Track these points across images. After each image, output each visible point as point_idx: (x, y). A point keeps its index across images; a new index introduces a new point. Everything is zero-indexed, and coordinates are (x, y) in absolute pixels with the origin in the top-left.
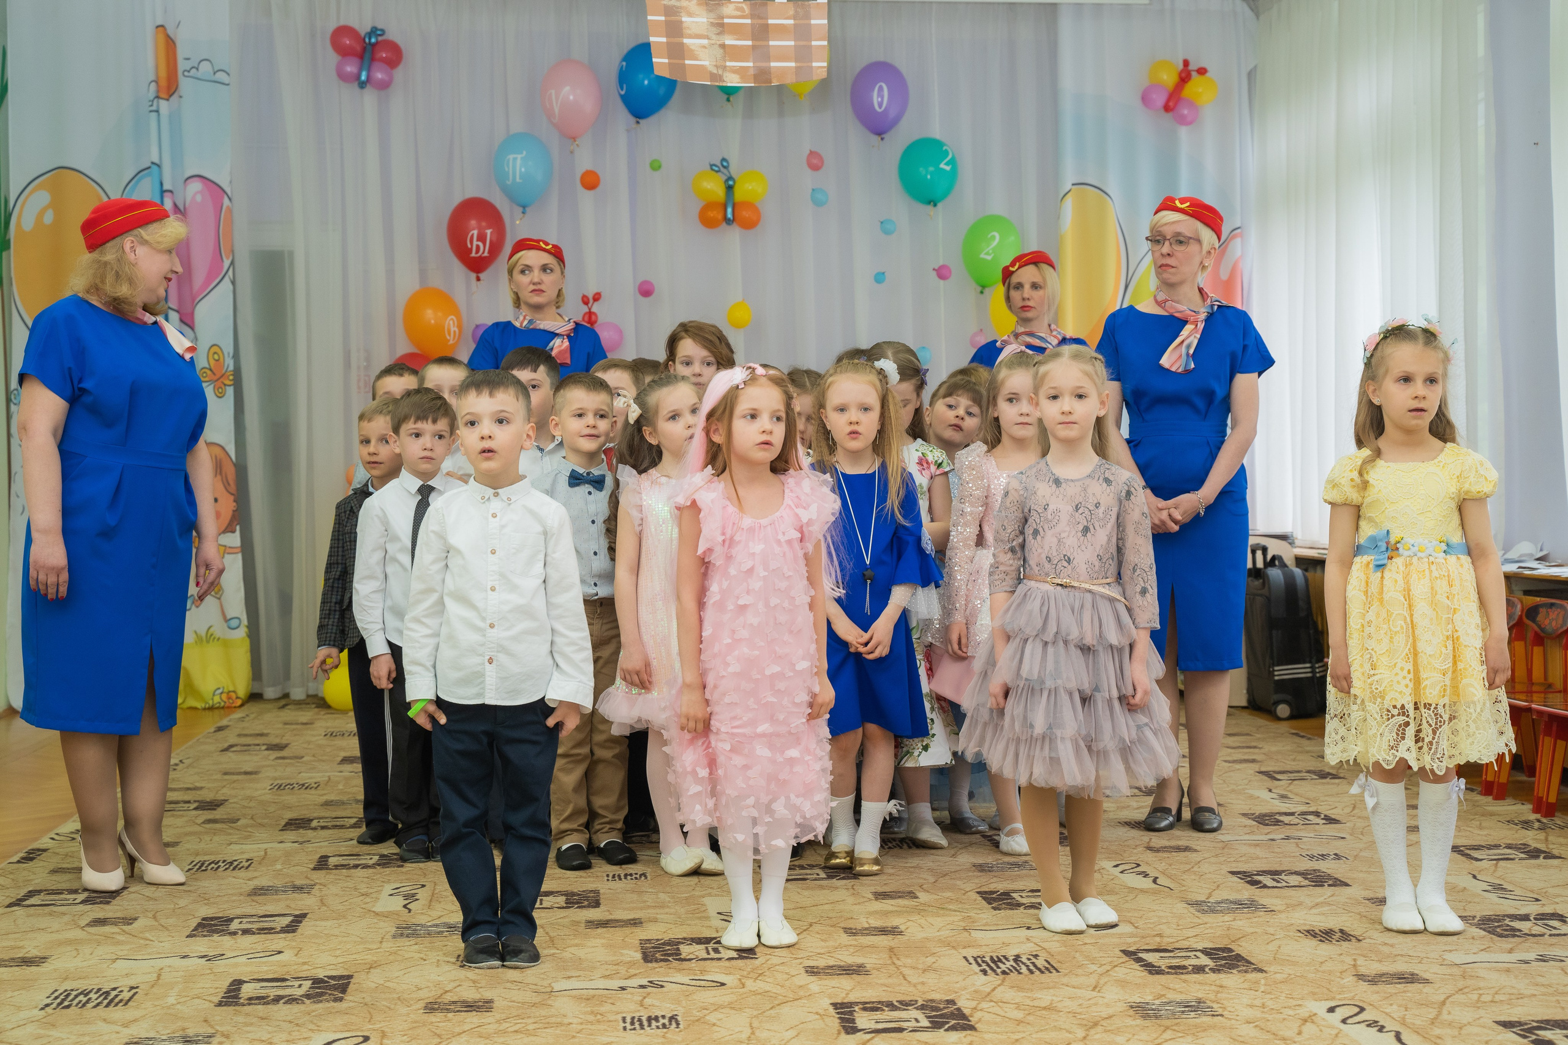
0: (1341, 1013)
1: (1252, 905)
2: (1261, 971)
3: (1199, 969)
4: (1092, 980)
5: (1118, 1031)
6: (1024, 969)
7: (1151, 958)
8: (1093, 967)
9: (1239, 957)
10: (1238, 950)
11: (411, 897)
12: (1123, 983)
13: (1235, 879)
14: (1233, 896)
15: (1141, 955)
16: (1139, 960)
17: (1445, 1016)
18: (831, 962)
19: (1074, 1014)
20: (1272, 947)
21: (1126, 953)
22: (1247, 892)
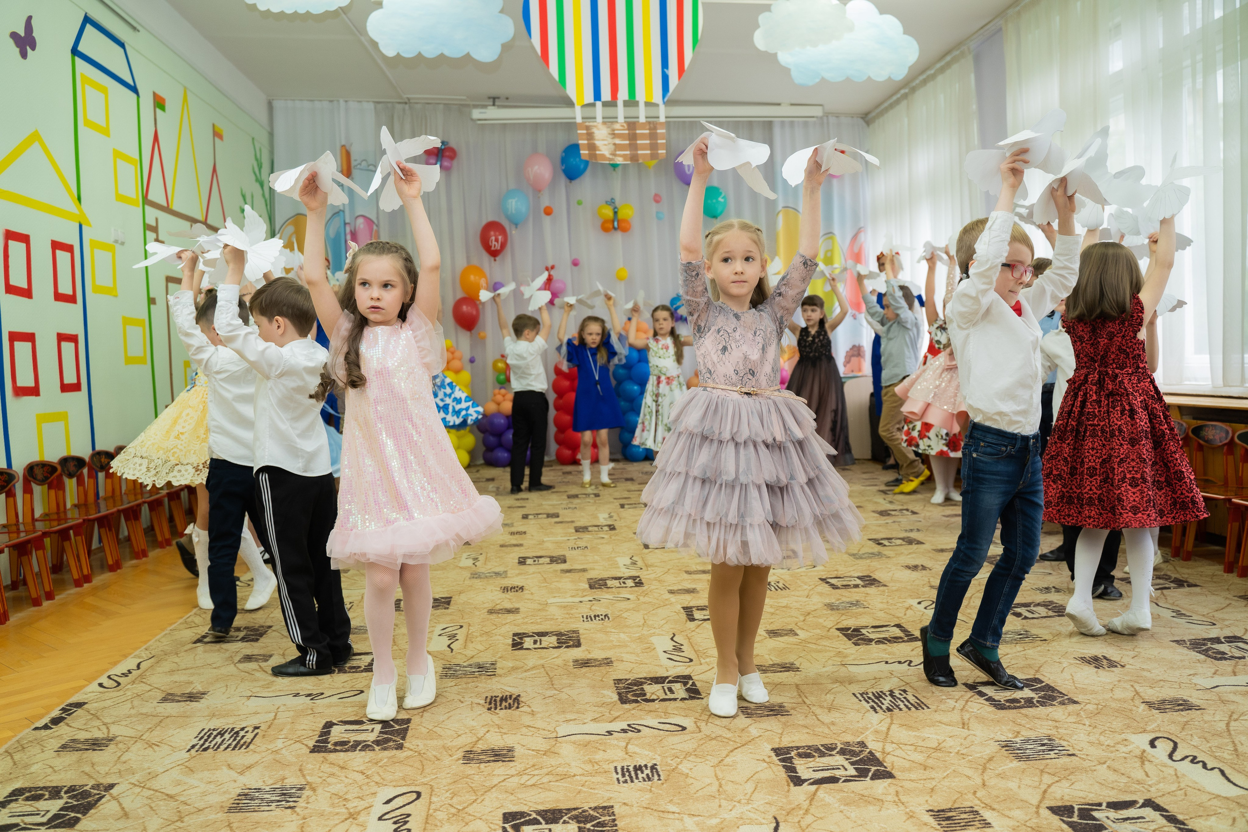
0: (924, 604)
1: (879, 555)
2: (885, 586)
3: (856, 586)
4: (806, 593)
5: (819, 617)
6: (773, 589)
7: (833, 581)
8: (806, 587)
9: (875, 580)
10: (874, 576)
11: (476, 559)
12: (821, 594)
13: (871, 542)
14: (871, 551)
15: (829, 580)
16: (828, 583)
17: (972, 604)
18: (680, 588)
19: (798, 609)
20: (890, 574)
21: (821, 579)
22: (877, 549)
